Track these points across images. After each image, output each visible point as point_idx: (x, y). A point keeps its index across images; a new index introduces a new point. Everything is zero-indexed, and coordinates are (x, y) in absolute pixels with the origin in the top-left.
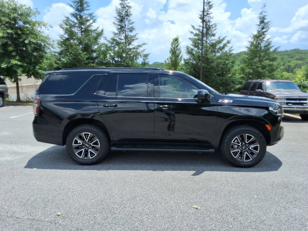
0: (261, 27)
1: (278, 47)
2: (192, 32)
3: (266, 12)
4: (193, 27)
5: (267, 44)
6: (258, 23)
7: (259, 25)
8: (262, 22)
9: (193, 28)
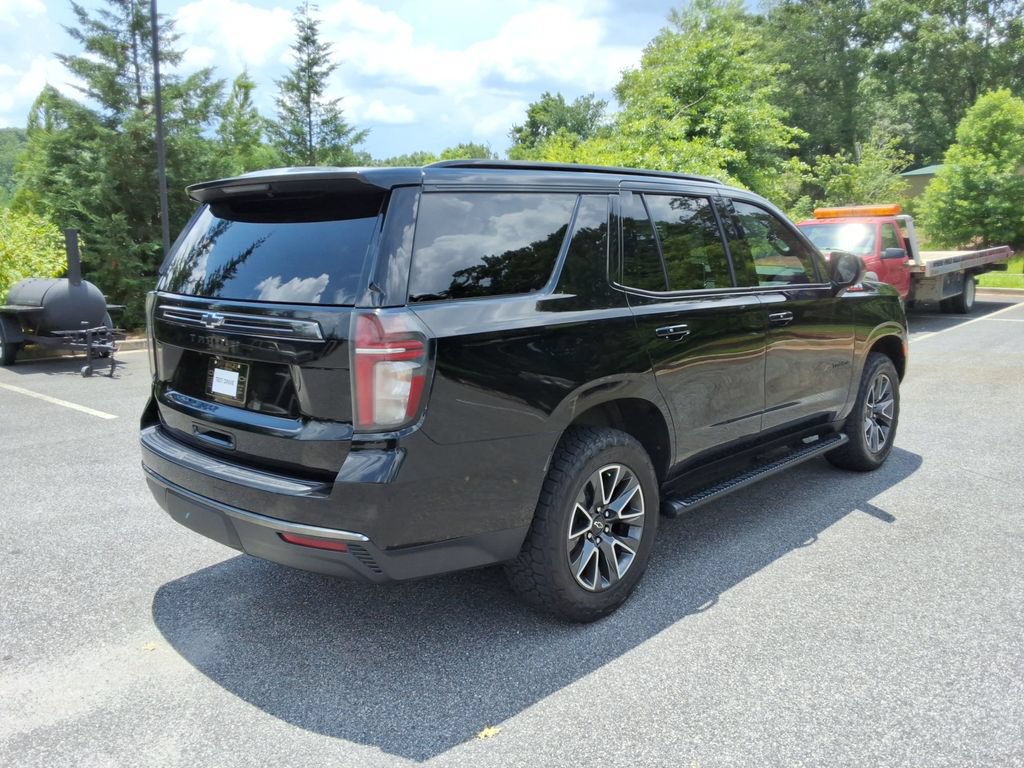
0: (305, 57)
1: (365, 131)
2: (74, 33)
3: (316, 10)
4: (80, 12)
5: (330, 115)
6: (295, 41)
7: (299, 50)
8: (308, 40)
9: (77, 17)
